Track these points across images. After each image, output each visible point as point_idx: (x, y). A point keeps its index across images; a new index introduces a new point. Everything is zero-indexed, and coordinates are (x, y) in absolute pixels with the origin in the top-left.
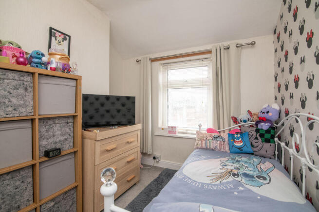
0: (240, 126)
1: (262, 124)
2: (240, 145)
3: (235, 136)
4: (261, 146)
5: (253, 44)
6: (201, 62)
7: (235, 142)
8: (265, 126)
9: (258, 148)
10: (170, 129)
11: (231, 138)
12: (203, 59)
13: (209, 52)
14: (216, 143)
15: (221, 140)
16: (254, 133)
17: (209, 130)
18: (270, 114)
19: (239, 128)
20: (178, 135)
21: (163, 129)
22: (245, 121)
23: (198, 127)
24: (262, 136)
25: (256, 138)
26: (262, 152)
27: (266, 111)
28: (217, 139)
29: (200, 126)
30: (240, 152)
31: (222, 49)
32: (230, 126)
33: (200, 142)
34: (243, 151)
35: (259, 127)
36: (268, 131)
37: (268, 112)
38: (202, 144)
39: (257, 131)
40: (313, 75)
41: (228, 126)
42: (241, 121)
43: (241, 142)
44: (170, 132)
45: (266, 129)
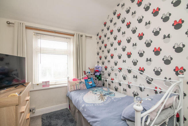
0: (87, 75)
1: (97, 73)
2: (91, 84)
3: (88, 80)
4: (98, 82)
5: (91, 37)
6: (66, 39)
7: (89, 83)
8: (98, 74)
9: (97, 83)
10: (44, 84)
11: (86, 81)
12: (67, 38)
13: (73, 35)
14: (81, 85)
15: (83, 83)
16: (95, 77)
17: (74, 80)
18: (100, 69)
19: (87, 76)
20: (50, 87)
21: (38, 85)
22: (89, 73)
23: (67, 79)
24: (98, 78)
25: (96, 79)
26: (99, 85)
27: (98, 67)
28: (82, 83)
29: (68, 78)
30: (92, 87)
31: (80, 35)
32: (83, 76)
33: (73, 87)
34: (93, 86)
35: (96, 74)
36: (99, 76)
37: (99, 68)
38: (74, 88)
39: (96, 76)
40: (121, 55)
41: (82, 76)
42: (88, 73)
43: (91, 82)
44: (43, 86)
45: (98, 75)
